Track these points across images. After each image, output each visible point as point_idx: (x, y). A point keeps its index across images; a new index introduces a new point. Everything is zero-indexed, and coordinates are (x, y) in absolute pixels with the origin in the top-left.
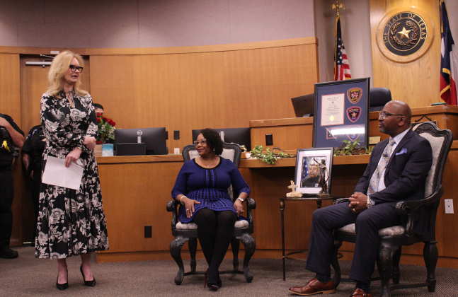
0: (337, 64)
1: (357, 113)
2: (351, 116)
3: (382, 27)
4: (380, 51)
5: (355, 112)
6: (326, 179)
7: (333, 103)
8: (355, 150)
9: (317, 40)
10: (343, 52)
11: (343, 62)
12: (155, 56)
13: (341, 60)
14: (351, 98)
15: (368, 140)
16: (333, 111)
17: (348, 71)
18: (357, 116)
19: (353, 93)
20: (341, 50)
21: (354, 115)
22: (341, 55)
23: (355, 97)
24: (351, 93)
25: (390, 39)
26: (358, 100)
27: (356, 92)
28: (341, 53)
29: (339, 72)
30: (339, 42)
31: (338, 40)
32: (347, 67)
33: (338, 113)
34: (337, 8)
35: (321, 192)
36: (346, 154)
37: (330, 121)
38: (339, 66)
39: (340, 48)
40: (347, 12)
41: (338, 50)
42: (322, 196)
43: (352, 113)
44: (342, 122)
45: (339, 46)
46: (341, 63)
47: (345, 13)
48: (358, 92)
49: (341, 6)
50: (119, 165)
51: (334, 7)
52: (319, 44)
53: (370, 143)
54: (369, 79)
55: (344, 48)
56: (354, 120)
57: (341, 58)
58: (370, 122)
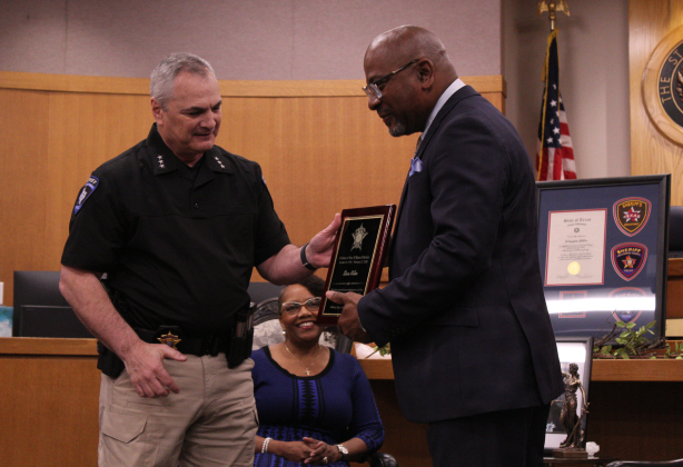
0: (546, 146)
1: (638, 259)
2: (621, 266)
3: (657, 63)
4: (651, 120)
5: (633, 256)
6: (579, 413)
7: (577, 230)
8: (641, 348)
9: (504, 84)
10: (562, 117)
11: (560, 141)
12: (105, 97)
13: (556, 137)
14: (623, 221)
15: (662, 328)
16: (576, 251)
17: (570, 165)
18: (636, 266)
19: (628, 209)
20: (558, 113)
21: (630, 262)
22: (557, 123)
23: (632, 220)
24: (622, 210)
25: (676, 92)
26: (640, 227)
27: (636, 208)
28: (556, 119)
29: (551, 165)
30: (553, 94)
31: (550, 88)
32: (568, 153)
33: (588, 256)
34: (552, 11)
35: (567, 443)
36: (618, 357)
37: (568, 275)
38: (552, 151)
39: (555, 109)
40: (571, 23)
41: (551, 112)
42: (570, 455)
43: (624, 257)
44: (598, 278)
45: (553, 103)
46: (555, 144)
47: (566, 24)
48: (642, 209)
49: (560, 8)
50: (31, 360)
51: (544, 8)
52: (508, 95)
53: (668, 334)
54: (669, 177)
55: (562, 108)
56: (628, 275)
57: (556, 131)
58: (669, 283)
